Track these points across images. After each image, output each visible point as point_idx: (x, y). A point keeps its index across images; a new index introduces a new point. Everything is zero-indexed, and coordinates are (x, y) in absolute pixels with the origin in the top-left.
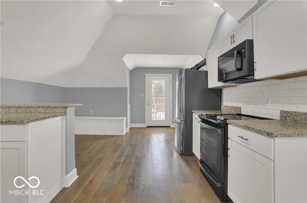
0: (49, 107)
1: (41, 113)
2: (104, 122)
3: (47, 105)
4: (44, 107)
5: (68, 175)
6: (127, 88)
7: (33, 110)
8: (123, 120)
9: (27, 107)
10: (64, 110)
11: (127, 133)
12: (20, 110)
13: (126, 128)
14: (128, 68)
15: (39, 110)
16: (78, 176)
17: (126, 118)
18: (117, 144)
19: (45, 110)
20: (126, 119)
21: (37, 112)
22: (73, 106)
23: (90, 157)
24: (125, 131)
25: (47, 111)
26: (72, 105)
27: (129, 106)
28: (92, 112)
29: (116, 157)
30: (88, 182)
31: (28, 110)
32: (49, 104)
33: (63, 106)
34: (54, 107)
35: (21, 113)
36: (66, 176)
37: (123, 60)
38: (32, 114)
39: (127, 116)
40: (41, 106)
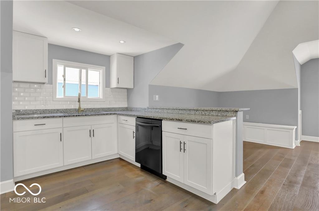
0: (221, 111)
1: (214, 116)
2: (264, 129)
3: (219, 109)
4: (216, 111)
5: (238, 177)
6: (298, 89)
7: (207, 113)
8: (292, 129)
9: (203, 110)
10: (235, 114)
11: (297, 147)
12: (197, 113)
13: (296, 140)
14: (298, 62)
15: (212, 113)
16: (246, 182)
17: (296, 127)
18: (285, 158)
19: (217, 113)
20: (296, 129)
21: (210, 115)
22: (242, 111)
23: (253, 165)
24: (295, 144)
25: (219, 114)
26: (241, 109)
27: (300, 112)
28: (248, 117)
29: (288, 174)
30: (259, 191)
31: (203, 113)
32: (220, 108)
33: (235, 110)
34: (225, 111)
35: (198, 115)
36: (236, 178)
37: (292, 53)
38: (206, 116)
39: (297, 125)
40: (214, 110)
